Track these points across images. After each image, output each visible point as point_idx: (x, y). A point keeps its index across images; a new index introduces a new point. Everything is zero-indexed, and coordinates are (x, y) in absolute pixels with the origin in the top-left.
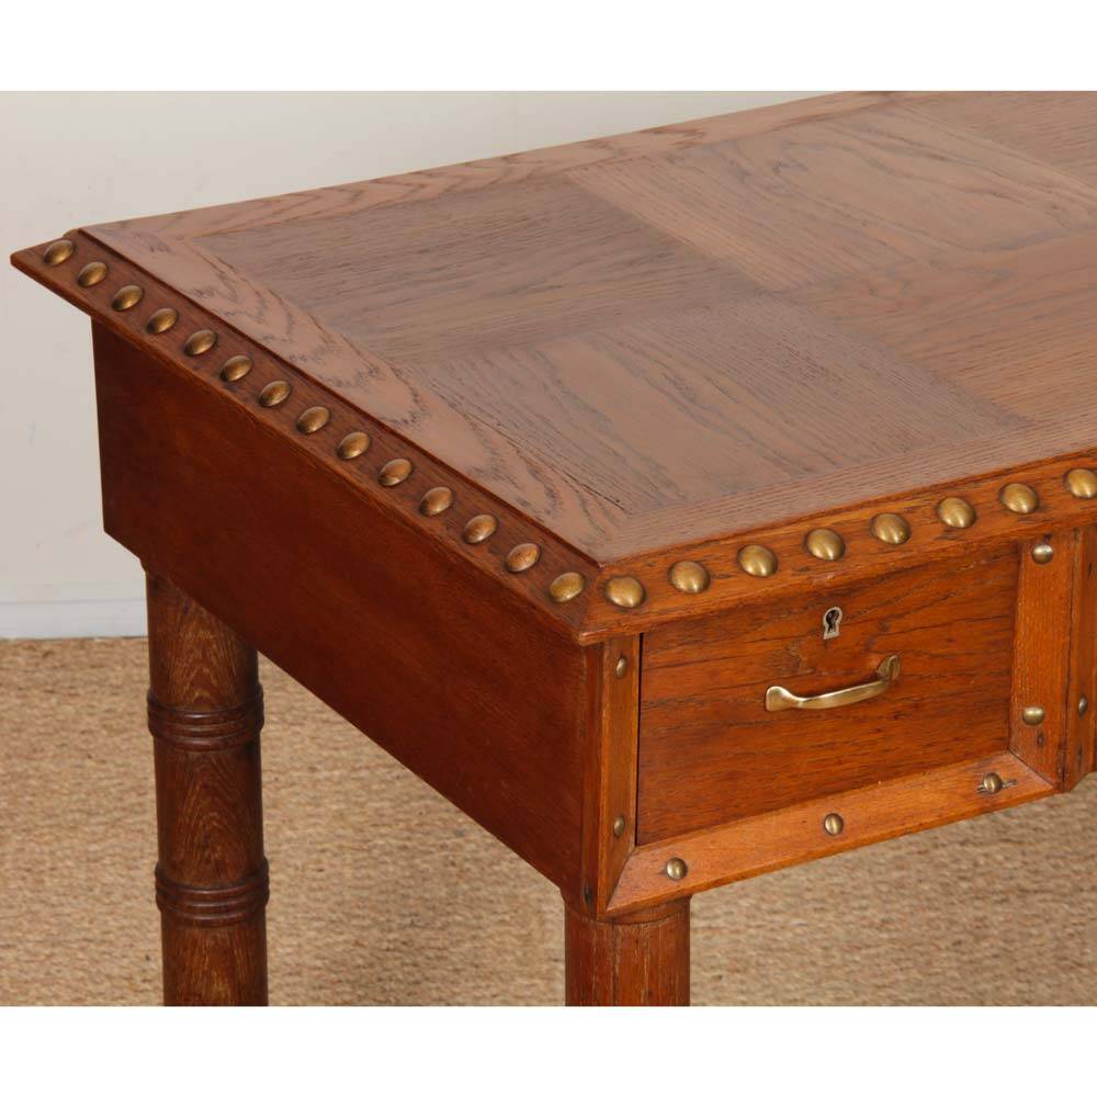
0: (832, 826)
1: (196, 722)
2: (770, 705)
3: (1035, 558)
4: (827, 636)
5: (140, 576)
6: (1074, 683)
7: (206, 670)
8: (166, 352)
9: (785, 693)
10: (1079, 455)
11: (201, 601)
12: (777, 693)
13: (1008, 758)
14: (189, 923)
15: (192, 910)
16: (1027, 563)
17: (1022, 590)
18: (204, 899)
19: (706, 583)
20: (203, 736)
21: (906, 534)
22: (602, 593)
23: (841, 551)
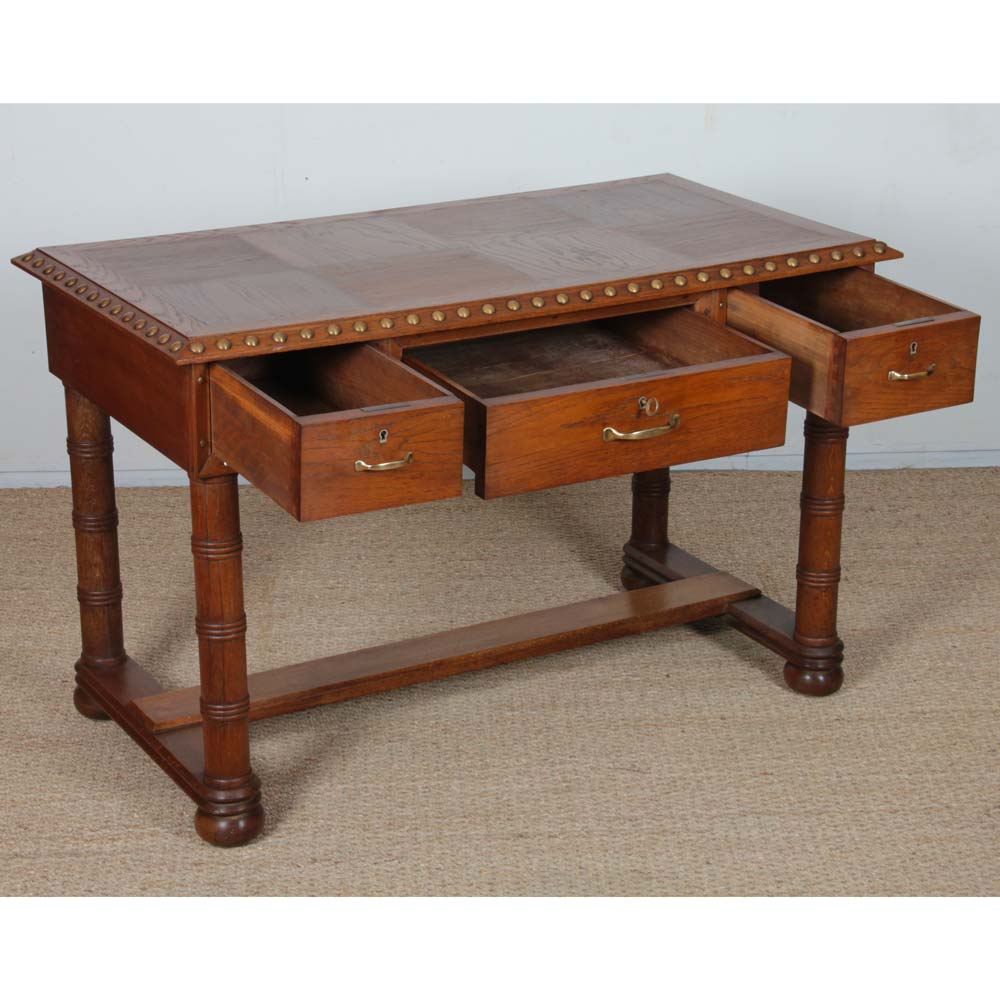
1: (85, 447)
2: (357, 468)
4: (382, 441)
5: (62, 389)
7: (87, 425)
8: (59, 286)
9: (363, 463)
10: (387, 314)
11: (85, 396)
12: (359, 464)
14: (84, 531)
15: (85, 526)
18: (89, 521)
19: (230, 347)
20: (88, 453)
21: (313, 336)
22: (189, 348)
23: (286, 340)
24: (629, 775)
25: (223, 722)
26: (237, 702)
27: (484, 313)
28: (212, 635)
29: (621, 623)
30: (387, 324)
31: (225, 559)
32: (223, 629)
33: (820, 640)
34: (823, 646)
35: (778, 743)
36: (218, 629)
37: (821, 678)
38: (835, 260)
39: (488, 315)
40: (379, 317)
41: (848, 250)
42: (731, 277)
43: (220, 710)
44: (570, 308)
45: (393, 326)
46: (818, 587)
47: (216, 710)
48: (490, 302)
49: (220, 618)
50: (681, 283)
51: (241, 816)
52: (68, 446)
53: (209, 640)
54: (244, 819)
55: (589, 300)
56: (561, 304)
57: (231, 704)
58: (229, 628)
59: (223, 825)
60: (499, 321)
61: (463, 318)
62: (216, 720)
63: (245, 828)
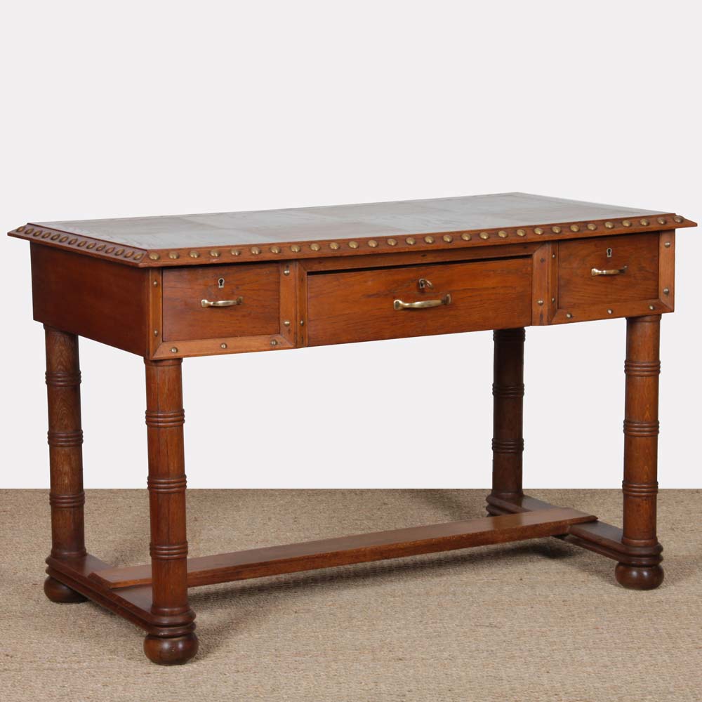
0: (224, 346)
1: (59, 377)
2: (202, 304)
3: (285, 274)
4: (220, 287)
5: (43, 331)
6: (298, 315)
7: (62, 359)
9: (207, 301)
12: (204, 302)
13: (279, 336)
15: (58, 442)
16: (282, 275)
17: (281, 283)
18: (62, 437)
19: (178, 257)
20: (61, 381)
21: (240, 254)
22: (148, 256)
23: (219, 255)
24: (487, 629)
25: (168, 559)
26: (178, 544)
27: (369, 246)
28: (161, 488)
29: (482, 534)
30: (296, 249)
31: (171, 426)
32: (169, 483)
33: (643, 541)
34: (646, 546)
35: (608, 614)
36: (165, 483)
37: (645, 574)
38: (643, 225)
39: (372, 247)
40: (289, 245)
41: (654, 219)
42: (561, 232)
43: (166, 550)
44: (434, 247)
45: (300, 251)
46: (639, 497)
47: (163, 550)
48: (374, 239)
49: (167, 475)
50: (522, 235)
51: (180, 638)
52: (46, 378)
53: (158, 493)
54: (182, 641)
55: (450, 242)
56: (428, 243)
57: (174, 545)
58: (174, 483)
59: (166, 645)
60: (380, 252)
61: (353, 248)
62: (162, 559)
63: (183, 648)
